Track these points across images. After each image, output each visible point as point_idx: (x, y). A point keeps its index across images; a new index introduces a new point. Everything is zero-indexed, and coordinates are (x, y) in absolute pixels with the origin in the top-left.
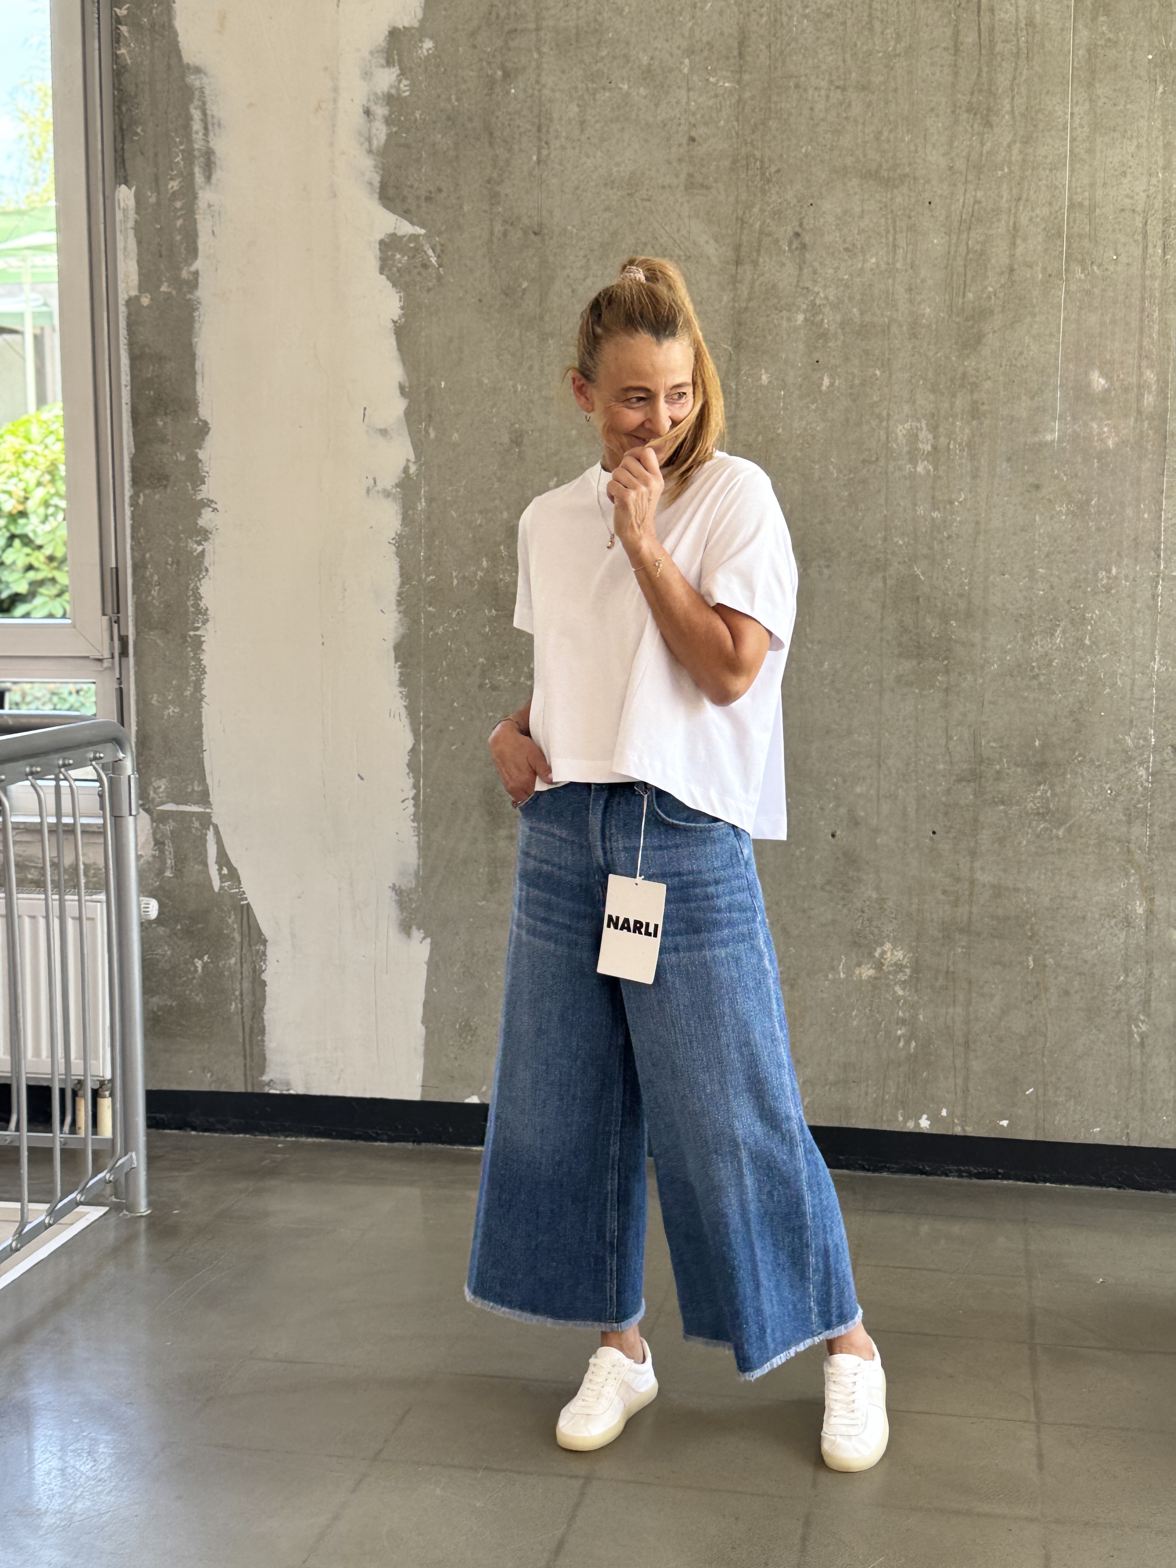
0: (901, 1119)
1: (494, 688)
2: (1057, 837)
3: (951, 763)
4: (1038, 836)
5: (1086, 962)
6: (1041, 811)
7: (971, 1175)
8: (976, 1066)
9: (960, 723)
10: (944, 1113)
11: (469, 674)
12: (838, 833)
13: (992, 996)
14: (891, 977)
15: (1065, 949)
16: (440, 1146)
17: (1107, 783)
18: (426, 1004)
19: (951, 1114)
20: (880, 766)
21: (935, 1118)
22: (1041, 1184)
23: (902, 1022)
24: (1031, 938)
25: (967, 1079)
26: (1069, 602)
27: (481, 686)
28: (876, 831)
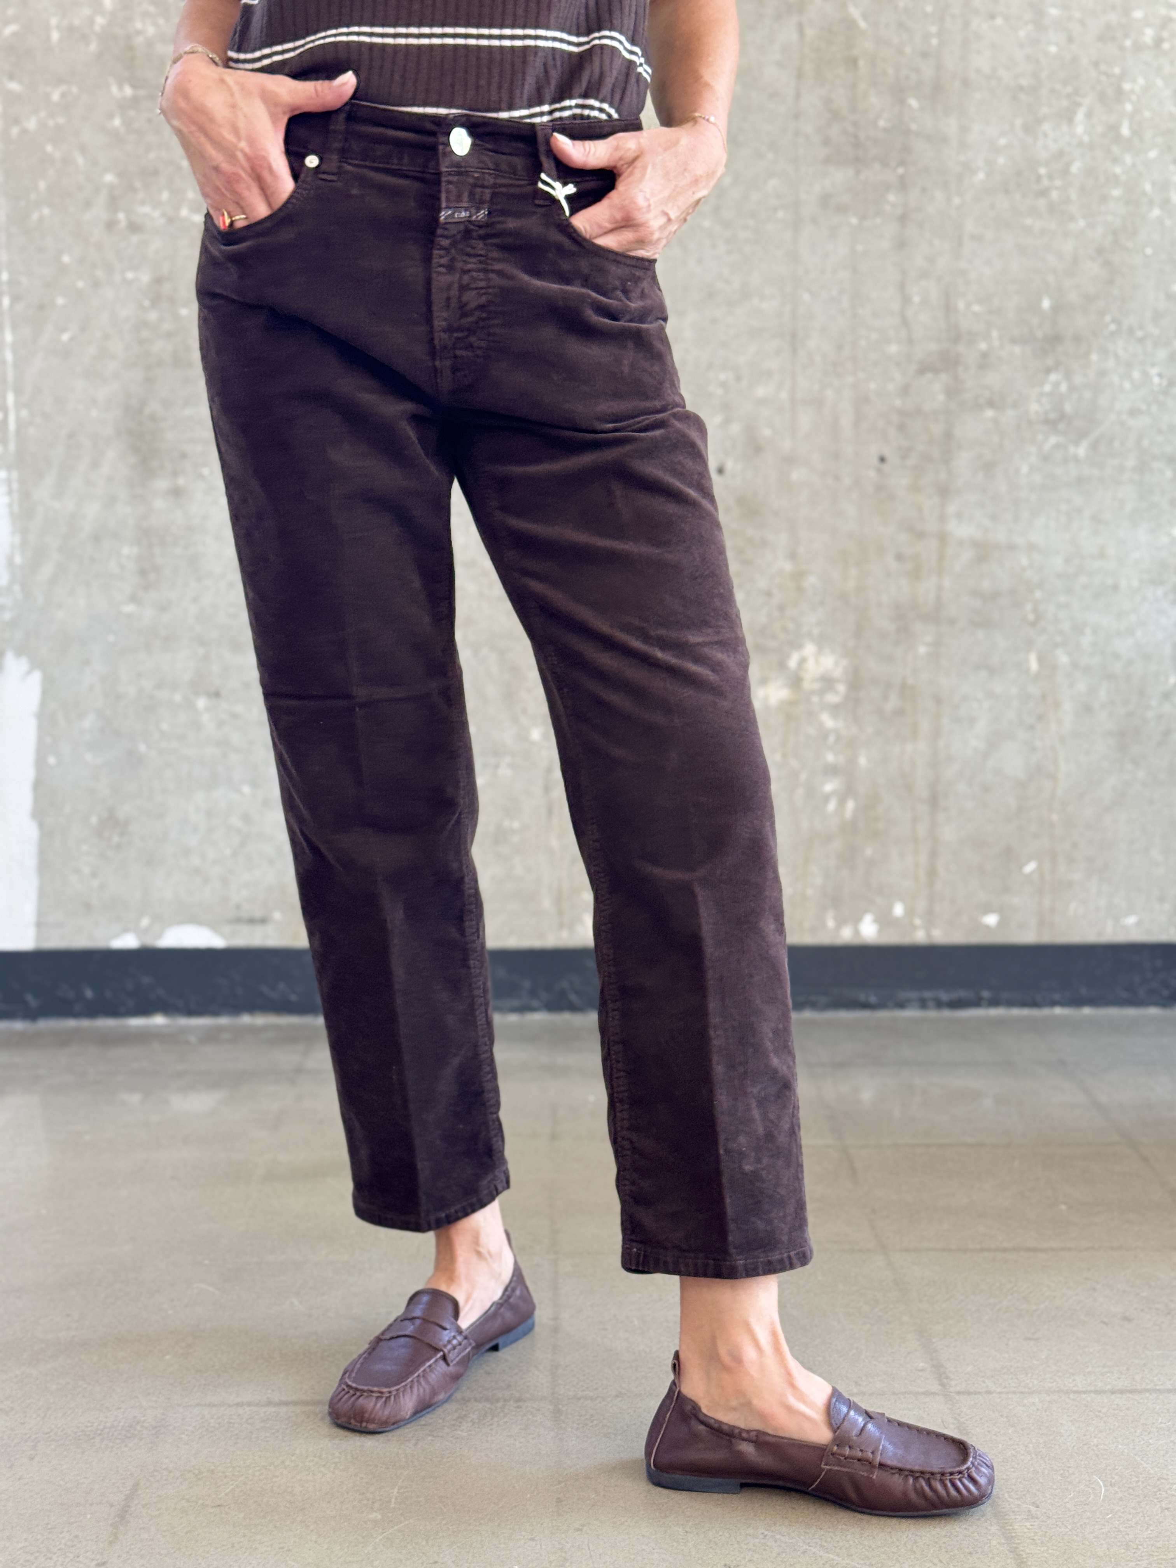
0: (831, 923)
1: (134, 227)
2: (1076, 459)
3: (910, 341)
4: (1046, 458)
5: (1117, 657)
6: (1053, 416)
7: (940, 1004)
8: (948, 833)
9: (924, 275)
10: (898, 910)
11: (88, 204)
12: (729, 465)
13: (972, 721)
14: (815, 699)
15: (1086, 640)
16: (71, 1023)
17: (1153, 365)
18: (38, 785)
19: (910, 912)
20: (794, 351)
21: (884, 920)
22: (1046, 1012)
23: (832, 771)
24: (1033, 624)
25: (934, 854)
26: (1096, 64)
27: (111, 225)
28: (790, 460)
